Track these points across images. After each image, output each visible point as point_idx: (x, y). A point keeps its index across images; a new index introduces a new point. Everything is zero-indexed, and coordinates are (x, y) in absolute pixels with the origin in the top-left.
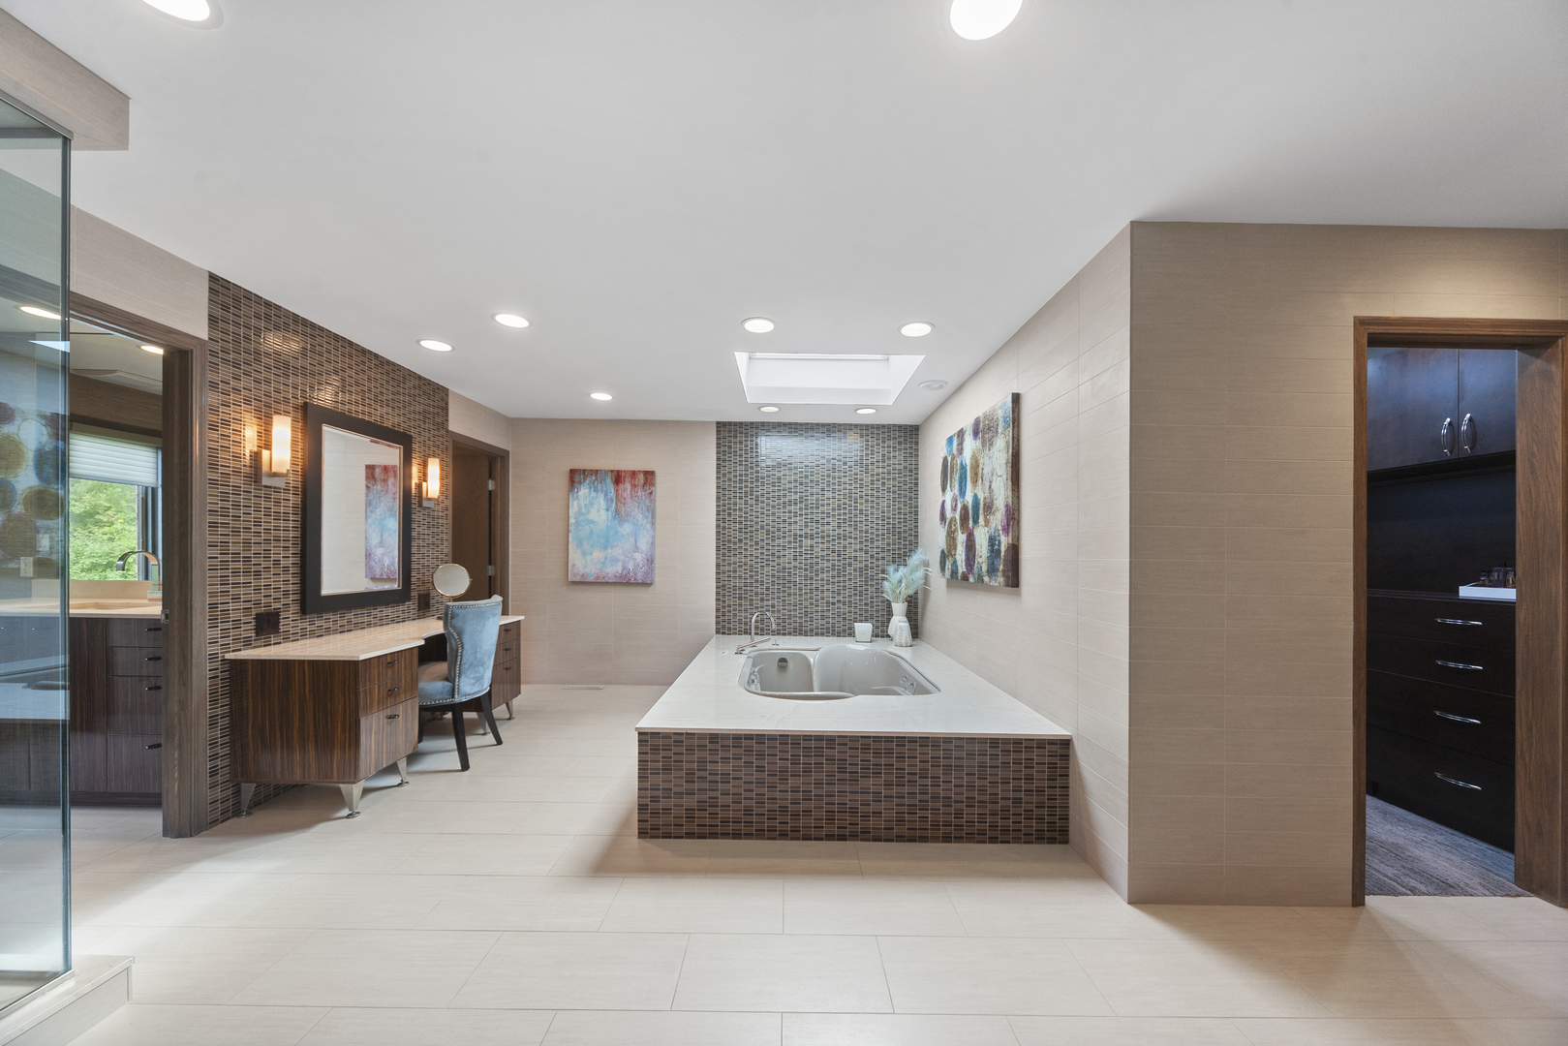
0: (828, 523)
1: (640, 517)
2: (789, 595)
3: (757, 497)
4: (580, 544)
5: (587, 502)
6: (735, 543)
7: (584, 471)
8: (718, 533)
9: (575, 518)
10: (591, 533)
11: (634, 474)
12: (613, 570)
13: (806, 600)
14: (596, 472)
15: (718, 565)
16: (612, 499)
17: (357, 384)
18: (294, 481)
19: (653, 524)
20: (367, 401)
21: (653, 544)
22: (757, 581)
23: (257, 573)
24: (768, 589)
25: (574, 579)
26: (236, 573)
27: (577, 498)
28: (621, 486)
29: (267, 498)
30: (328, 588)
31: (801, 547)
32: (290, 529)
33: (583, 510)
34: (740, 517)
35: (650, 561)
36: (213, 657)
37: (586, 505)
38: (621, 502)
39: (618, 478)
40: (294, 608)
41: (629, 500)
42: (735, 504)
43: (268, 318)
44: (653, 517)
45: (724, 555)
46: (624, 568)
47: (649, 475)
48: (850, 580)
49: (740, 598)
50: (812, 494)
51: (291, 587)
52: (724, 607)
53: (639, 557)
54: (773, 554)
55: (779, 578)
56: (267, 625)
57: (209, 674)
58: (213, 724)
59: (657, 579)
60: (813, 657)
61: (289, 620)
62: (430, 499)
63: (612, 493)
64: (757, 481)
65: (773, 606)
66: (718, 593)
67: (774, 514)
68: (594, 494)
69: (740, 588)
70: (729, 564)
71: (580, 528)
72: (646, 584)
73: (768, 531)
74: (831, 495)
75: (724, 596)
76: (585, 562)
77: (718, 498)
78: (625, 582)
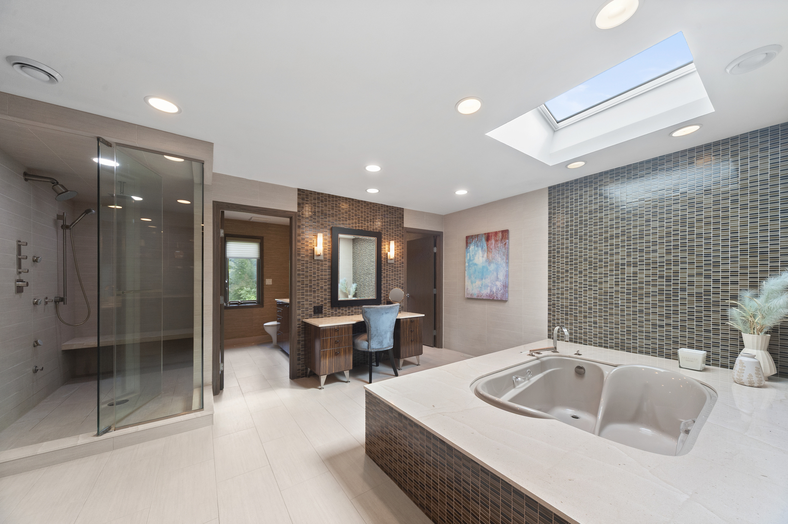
0: (655, 251)
1: (499, 259)
2: (611, 314)
3: (581, 236)
4: (470, 277)
5: (473, 253)
6: (562, 273)
7: (472, 236)
8: (550, 266)
9: (468, 263)
10: (475, 270)
11: (496, 233)
12: (485, 292)
13: (629, 320)
14: (477, 236)
15: (549, 289)
16: (485, 250)
17: (356, 215)
18: (328, 257)
19: (507, 263)
20: (360, 221)
21: (507, 276)
22: (580, 302)
23: (314, 292)
24: (590, 309)
25: (468, 297)
26: (307, 291)
27: (469, 252)
28: (490, 242)
29: (318, 264)
30: (341, 298)
31: (623, 274)
32: (327, 275)
33: (472, 258)
34: (567, 253)
35: (506, 286)
36: (299, 320)
37: (473, 255)
38: (489, 252)
39: (488, 237)
40: (328, 305)
41: (493, 250)
42: (563, 244)
43: (318, 198)
44: (508, 258)
45: (554, 282)
46: (491, 291)
47: (505, 233)
48: (683, 304)
49: (567, 314)
50: (635, 227)
51: (327, 297)
52: (554, 320)
53: (499, 284)
54: (595, 281)
55: (600, 300)
56: (318, 311)
57: (298, 326)
58: (299, 343)
59: (510, 298)
60: (608, 372)
61: (327, 308)
62: (391, 259)
63: (485, 247)
64: (581, 223)
65: (595, 323)
66: (549, 310)
67: (596, 248)
68: (476, 249)
69: (567, 307)
70: (558, 289)
71: (470, 268)
72: (503, 301)
73: (590, 262)
74: (658, 224)
75: (554, 311)
76: (474, 287)
77: (550, 242)
78: (491, 299)
